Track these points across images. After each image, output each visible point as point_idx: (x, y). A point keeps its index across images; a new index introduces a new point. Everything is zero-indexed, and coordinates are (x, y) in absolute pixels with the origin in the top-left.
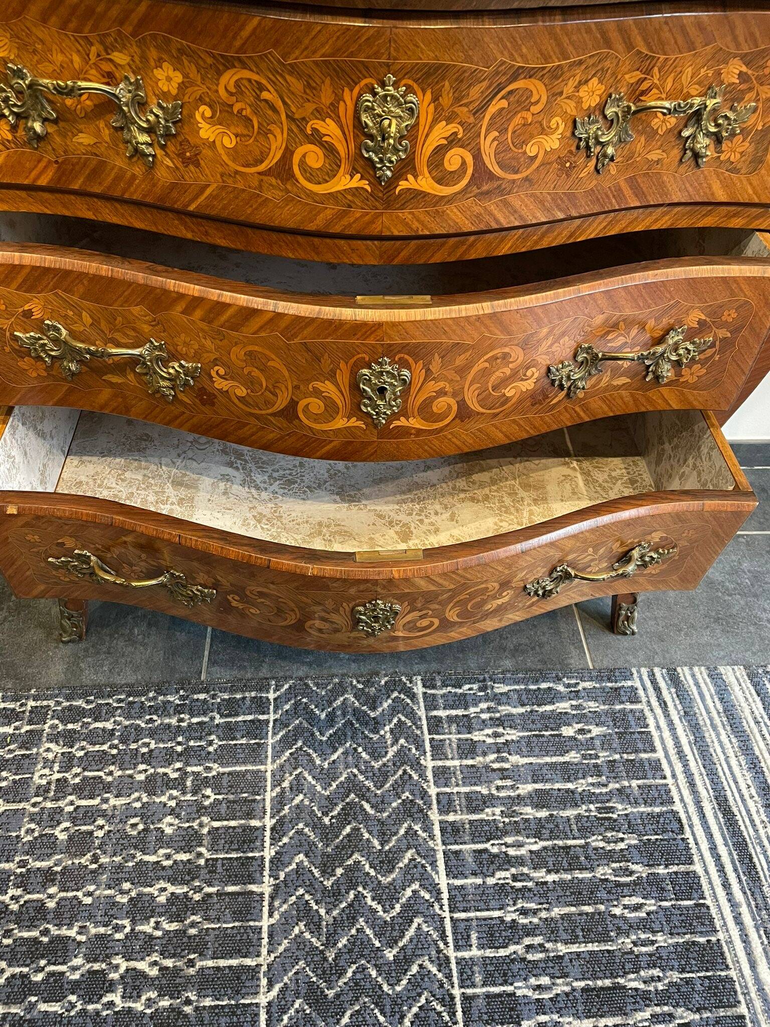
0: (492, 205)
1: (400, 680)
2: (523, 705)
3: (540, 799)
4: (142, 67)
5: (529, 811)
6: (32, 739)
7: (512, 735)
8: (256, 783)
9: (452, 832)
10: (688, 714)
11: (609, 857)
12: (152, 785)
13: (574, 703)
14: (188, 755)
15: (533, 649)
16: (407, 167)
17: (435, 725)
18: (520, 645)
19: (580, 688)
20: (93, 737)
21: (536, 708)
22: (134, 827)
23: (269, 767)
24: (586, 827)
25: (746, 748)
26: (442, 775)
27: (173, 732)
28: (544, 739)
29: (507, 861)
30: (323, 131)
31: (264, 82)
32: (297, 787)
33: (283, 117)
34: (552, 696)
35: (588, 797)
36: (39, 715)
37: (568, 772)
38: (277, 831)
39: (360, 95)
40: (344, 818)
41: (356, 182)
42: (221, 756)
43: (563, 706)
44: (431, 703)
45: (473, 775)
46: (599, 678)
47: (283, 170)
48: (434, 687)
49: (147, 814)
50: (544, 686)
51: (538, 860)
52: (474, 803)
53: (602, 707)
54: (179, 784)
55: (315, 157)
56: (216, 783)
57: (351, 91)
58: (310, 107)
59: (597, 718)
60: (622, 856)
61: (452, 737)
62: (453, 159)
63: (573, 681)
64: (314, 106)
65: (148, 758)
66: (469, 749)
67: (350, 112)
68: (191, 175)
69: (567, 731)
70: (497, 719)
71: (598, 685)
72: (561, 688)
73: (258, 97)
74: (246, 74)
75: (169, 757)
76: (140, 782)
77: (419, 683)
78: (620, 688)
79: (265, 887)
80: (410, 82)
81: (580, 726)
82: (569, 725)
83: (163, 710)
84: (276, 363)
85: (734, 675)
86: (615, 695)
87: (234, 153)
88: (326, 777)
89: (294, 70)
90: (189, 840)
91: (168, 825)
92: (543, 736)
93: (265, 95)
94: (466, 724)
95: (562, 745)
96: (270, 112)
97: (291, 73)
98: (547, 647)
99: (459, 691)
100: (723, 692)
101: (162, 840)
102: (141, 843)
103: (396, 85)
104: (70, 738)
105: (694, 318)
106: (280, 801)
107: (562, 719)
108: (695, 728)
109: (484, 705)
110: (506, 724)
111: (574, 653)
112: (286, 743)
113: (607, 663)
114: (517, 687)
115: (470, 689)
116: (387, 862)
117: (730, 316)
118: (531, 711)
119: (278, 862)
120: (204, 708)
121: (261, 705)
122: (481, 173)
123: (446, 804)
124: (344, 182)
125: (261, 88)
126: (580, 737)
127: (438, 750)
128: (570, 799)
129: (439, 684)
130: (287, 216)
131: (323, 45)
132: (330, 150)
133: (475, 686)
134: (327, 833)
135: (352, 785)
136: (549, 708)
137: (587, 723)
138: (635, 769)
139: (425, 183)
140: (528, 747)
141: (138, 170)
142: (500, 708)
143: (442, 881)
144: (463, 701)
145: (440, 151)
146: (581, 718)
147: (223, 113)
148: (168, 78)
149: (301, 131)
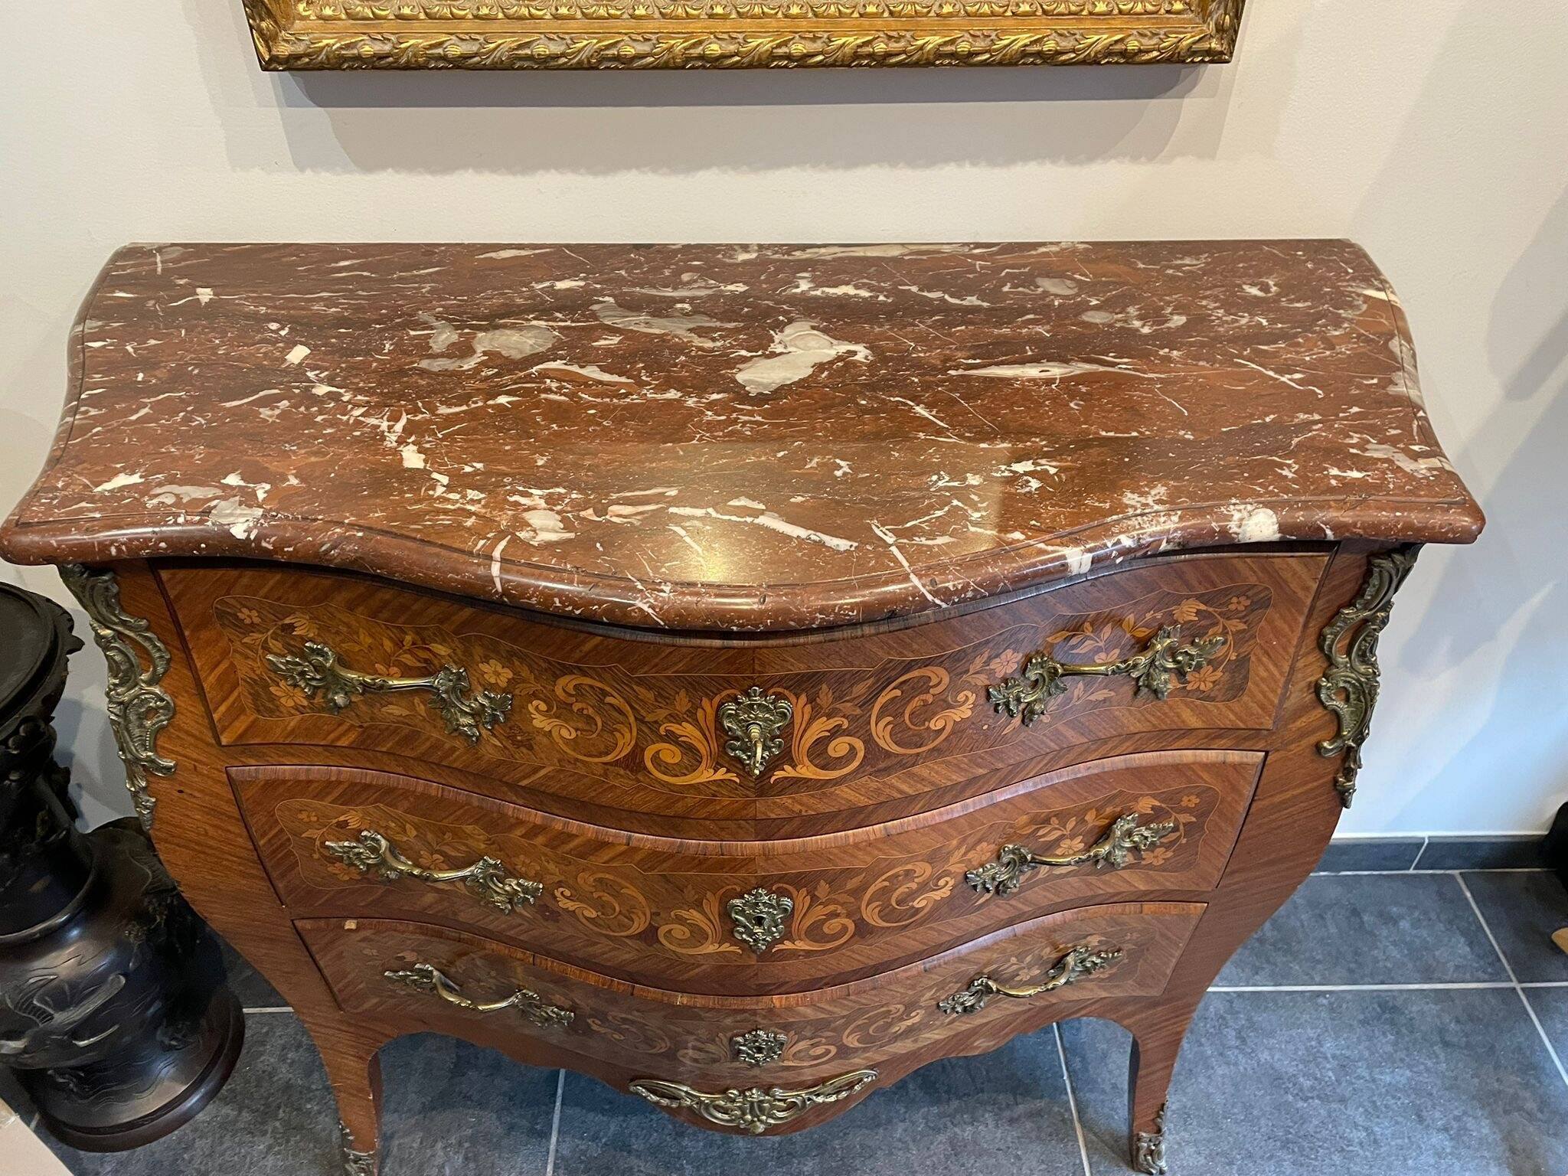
0: (893, 779)
4: (466, 660)
16: (783, 760)
30: (679, 732)
31: (608, 689)
33: (632, 719)
39: (721, 704)
41: (722, 775)
47: (633, 763)
55: (670, 754)
57: (711, 700)
58: (662, 713)
62: (839, 747)
64: (667, 712)
67: (711, 717)
68: (523, 755)
73: (602, 701)
74: (588, 681)
80: (780, 690)
84: (630, 891)
87: (574, 744)
89: (641, 682)
93: (609, 699)
96: (616, 714)
97: (639, 685)
103: (764, 694)
122: (876, 754)
124: (708, 775)
125: (605, 694)
130: (640, 802)
131: (675, 664)
132: (689, 749)
139: (806, 771)
141: (458, 745)
145: (822, 742)
147: (560, 710)
148: (496, 672)
149: (650, 731)
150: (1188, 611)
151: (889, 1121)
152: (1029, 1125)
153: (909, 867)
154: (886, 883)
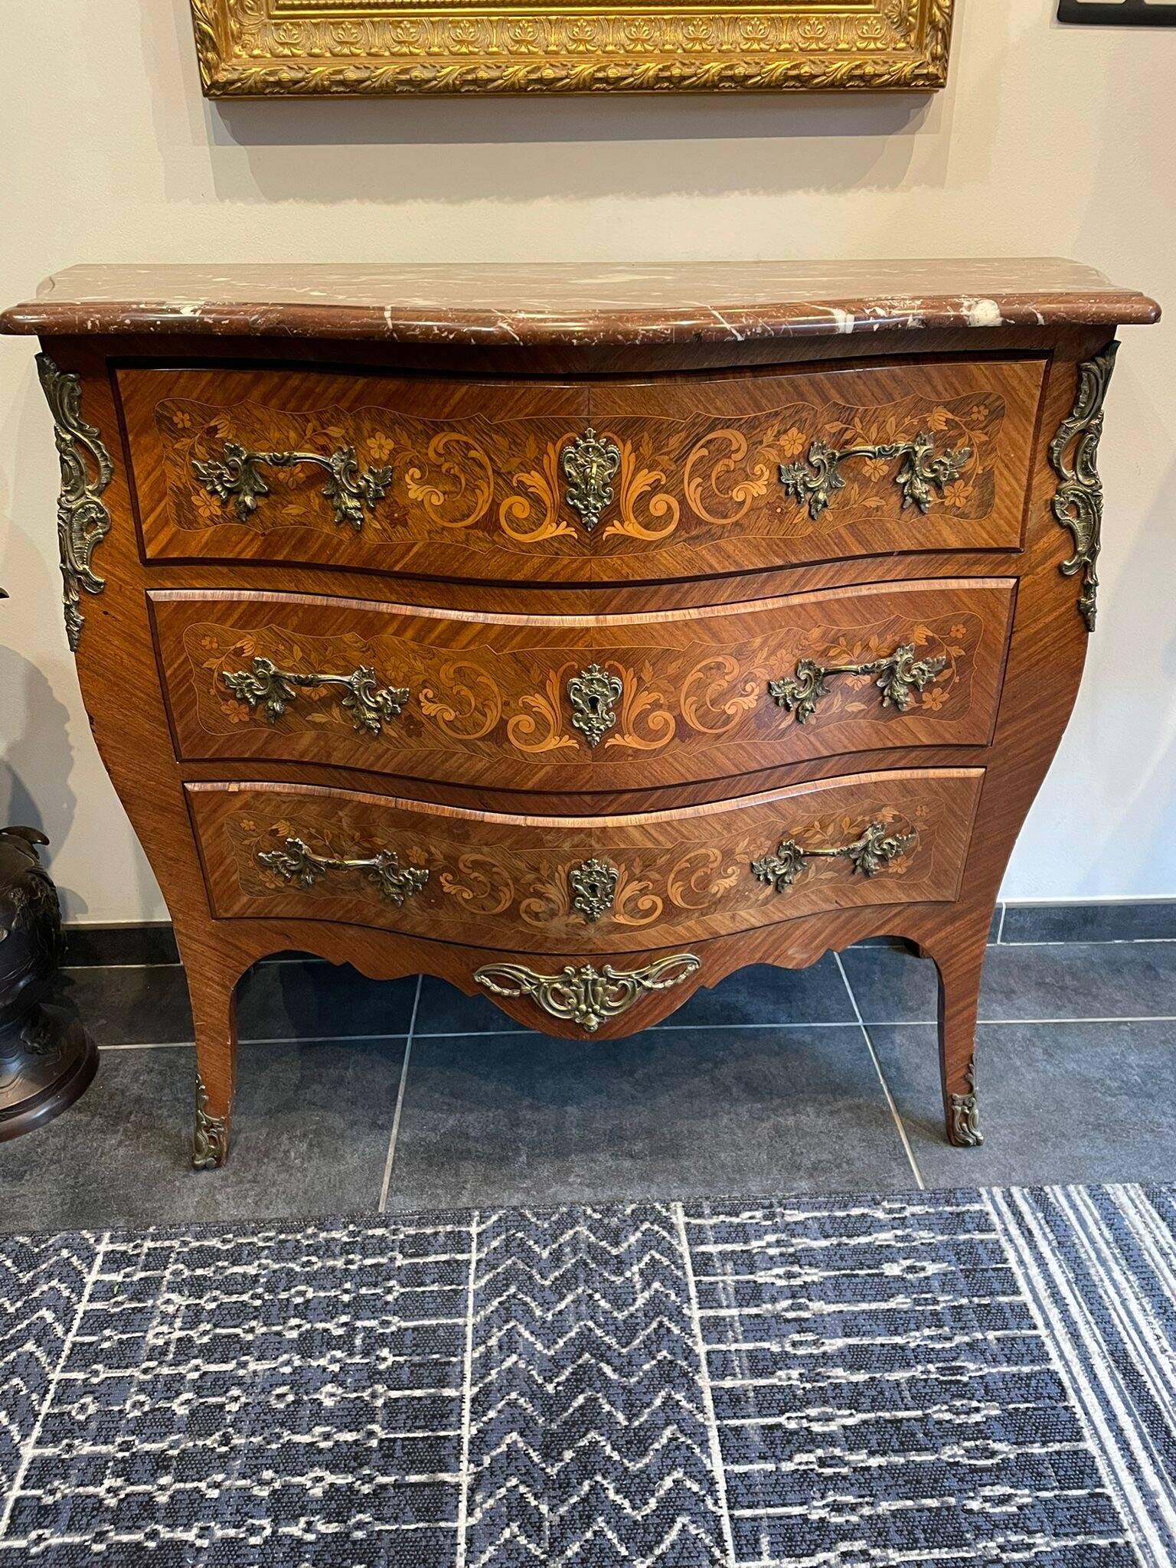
0: (703, 550)
1: (653, 1208)
2: (826, 1237)
3: (855, 1358)
4: (356, 438)
5: (840, 1374)
6: (149, 1287)
7: (813, 1275)
8: (453, 1340)
9: (729, 1402)
10: (1064, 1245)
11: (960, 1433)
12: (306, 1345)
13: (899, 1232)
14: (357, 1307)
15: (839, 1166)
16: (613, 512)
17: (703, 1263)
18: (820, 1162)
19: (907, 1213)
20: (229, 1285)
21: (845, 1240)
22: (281, 1399)
23: (470, 1321)
24: (922, 1393)
25: (1149, 1285)
26: (714, 1328)
27: (336, 1278)
28: (857, 1280)
29: (811, 1440)
30: (528, 483)
31: (471, 442)
32: (509, 1345)
33: (490, 472)
34: (869, 1225)
35: (924, 1355)
36: (157, 1259)
37: (894, 1322)
38: (480, 1404)
39: (562, 448)
40: (577, 1382)
41: (562, 529)
42: (402, 1308)
43: (884, 1237)
44: (696, 1236)
45: (758, 1328)
46: (934, 1201)
47: (490, 523)
48: (700, 1216)
49: (298, 1381)
50: (855, 1212)
51: (855, 1438)
52: (761, 1365)
53: (940, 1238)
54: (345, 1343)
55: (520, 507)
56: (396, 1342)
57: (555, 444)
58: (516, 461)
59: (933, 1252)
60: (979, 1431)
61: (728, 1279)
62: (659, 505)
63: (897, 1206)
64: (519, 460)
65: (304, 1311)
66: (752, 1294)
67: (554, 464)
68: (399, 534)
69: (892, 1270)
70: (791, 1255)
71: (932, 1210)
72: (880, 1214)
73: (466, 456)
74: (455, 436)
75: (333, 1309)
76: (292, 1341)
77: (680, 1212)
78: (963, 1213)
79: (463, 1476)
80: (610, 434)
81: (908, 1262)
82: (894, 1261)
83: (326, 1250)
85: (1127, 1197)
86: (959, 1221)
87: (441, 510)
88: (550, 1332)
89: (498, 429)
90: (356, 1415)
91: (328, 1396)
92: (857, 1276)
93: (472, 454)
94: (748, 1262)
95: (886, 1288)
96: (477, 469)
97: (497, 432)
98: (858, 1164)
99: (735, 1220)
100: (1112, 1216)
101: (319, 1414)
102: (290, 1419)
103: (596, 437)
104: (198, 1287)
105: (921, 635)
106: (484, 1364)
107: (883, 1254)
108: (1075, 1263)
109: (771, 1238)
110: (803, 1262)
111: (897, 1170)
112: (494, 1289)
113: (944, 1182)
114: (818, 1214)
115: (751, 1218)
116: (637, 1442)
117: (959, 631)
118: (839, 1245)
119: (480, 1444)
120: (382, 1247)
121: (460, 1242)
122: (688, 518)
123: (720, 1366)
124: (552, 530)
125: (469, 447)
126: (910, 1276)
127: (707, 1297)
128: (899, 1357)
129: (707, 1211)
130: (494, 568)
131: (526, 406)
132: (536, 501)
133: (759, 1214)
134: (551, 1406)
135: (586, 1342)
136: (863, 1240)
137: (919, 1259)
138: (990, 1316)
139: (632, 528)
140: (835, 1290)
141: (346, 535)
142: (794, 1241)
143: (717, 1467)
144: (741, 1233)
145: (644, 498)
146: (909, 1253)
147: (432, 474)
148: (380, 446)
149: (507, 484)
150: (939, 418)
151: (715, 1114)
152: (848, 1115)
153: (720, 659)
154: (701, 675)
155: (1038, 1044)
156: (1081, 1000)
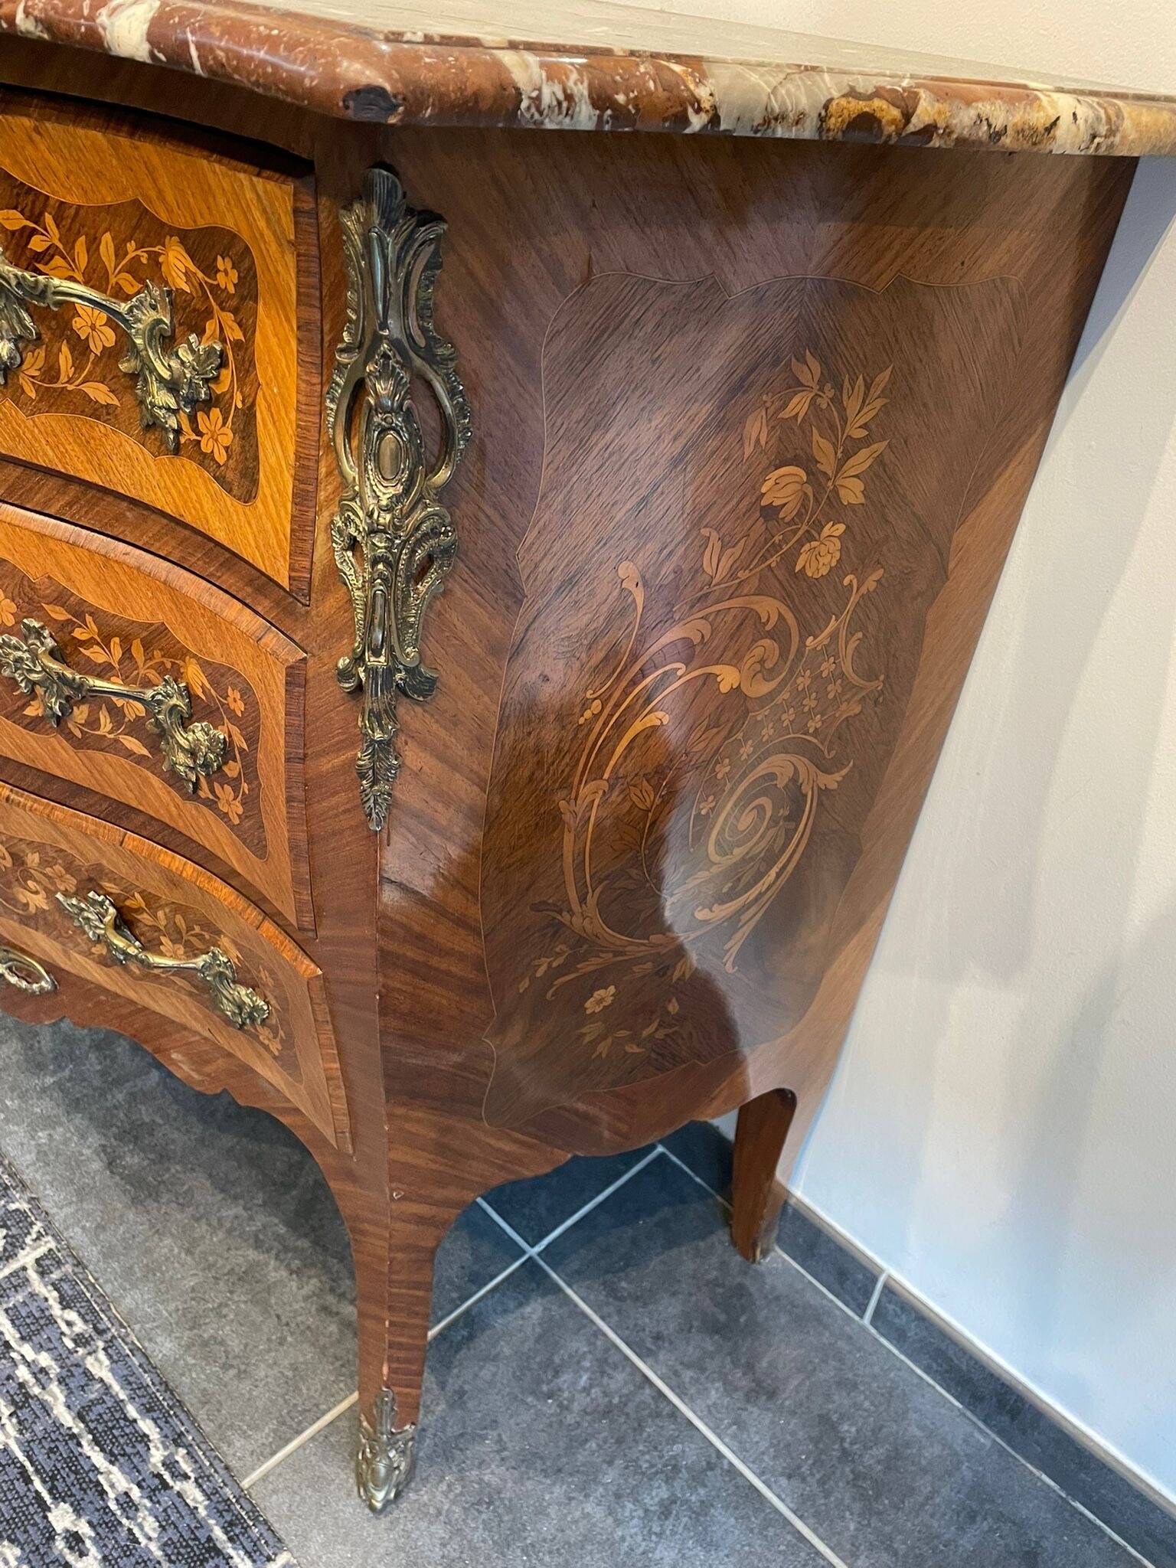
1: (32, 1224)
2: (81, 1417)
13: (136, 1493)
15: (226, 1367)
18: (222, 1343)
19: (178, 1486)
21: (86, 1439)
28: (20, 1486)
34: (129, 1452)
43: (116, 1480)
44: (8, 1287)
46: (221, 1507)
48: (43, 1273)
50: (146, 1426)
53: (154, 1547)
59: (121, 1552)
63: (186, 1467)
69: (62, 1518)
70: (27, 1396)
71: (202, 1512)
72: (157, 1456)
77: (41, 1251)
78: (219, 1552)
81: (84, 1529)
82: (78, 1511)
86: (201, 1555)
92: (28, 1481)
98: (245, 1387)
99: (56, 1310)
107: (85, 1494)
109: (45, 1360)
110: (24, 1413)
111: (262, 1437)
113: (273, 1507)
114: (116, 1388)
115: (69, 1324)
118: (73, 1436)
126: (60, 1544)
129: (55, 1276)
133: (80, 1327)
136: (98, 1459)
137: (98, 1540)
142: (54, 1387)
144: (37, 1327)
146: (106, 1524)
155: (678, 1484)
156: (842, 1493)
